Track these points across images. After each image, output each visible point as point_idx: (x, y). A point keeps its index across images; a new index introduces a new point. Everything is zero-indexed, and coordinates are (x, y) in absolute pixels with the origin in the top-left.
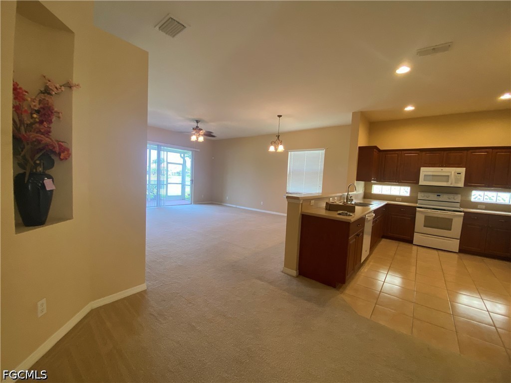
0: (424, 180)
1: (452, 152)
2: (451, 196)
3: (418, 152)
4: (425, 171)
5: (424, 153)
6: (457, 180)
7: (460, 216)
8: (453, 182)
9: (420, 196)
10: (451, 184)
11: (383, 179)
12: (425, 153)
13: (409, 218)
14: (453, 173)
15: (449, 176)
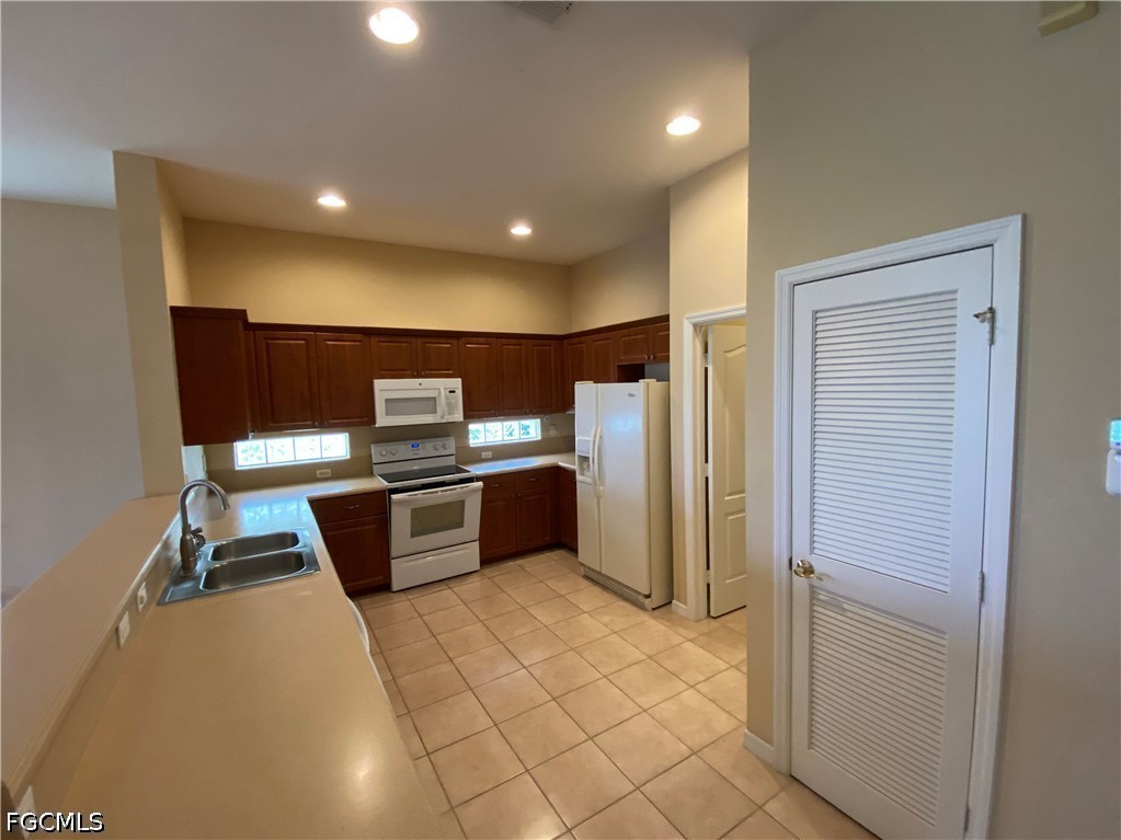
0: (387, 414)
1: (433, 340)
2: (439, 442)
3: (359, 336)
4: (384, 388)
5: (374, 340)
6: (451, 408)
7: (474, 491)
8: (446, 413)
9: (377, 453)
10: (442, 418)
11: (273, 421)
12: (377, 339)
13: (374, 526)
14: (442, 390)
15: (434, 399)
